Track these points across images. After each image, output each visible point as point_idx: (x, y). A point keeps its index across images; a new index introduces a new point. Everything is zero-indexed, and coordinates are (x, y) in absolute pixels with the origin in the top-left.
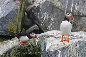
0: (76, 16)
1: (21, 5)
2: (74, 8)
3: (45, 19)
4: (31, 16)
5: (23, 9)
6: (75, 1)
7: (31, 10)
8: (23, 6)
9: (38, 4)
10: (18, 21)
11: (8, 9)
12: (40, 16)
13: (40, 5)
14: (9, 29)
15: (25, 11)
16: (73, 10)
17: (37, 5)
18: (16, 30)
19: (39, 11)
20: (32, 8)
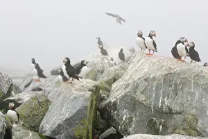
0: (167, 113)
1: (92, 101)
2: (163, 102)
3: (124, 119)
4: (106, 115)
5: (94, 106)
6: (164, 93)
7: (105, 107)
8: (94, 102)
9: (115, 99)
10: (87, 122)
11: (74, 108)
12: (118, 115)
13: (118, 99)
14: (77, 134)
15: (97, 109)
16: (162, 106)
17: (113, 101)
18: (85, 135)
19: (115, 109)
20: (107, 105)
